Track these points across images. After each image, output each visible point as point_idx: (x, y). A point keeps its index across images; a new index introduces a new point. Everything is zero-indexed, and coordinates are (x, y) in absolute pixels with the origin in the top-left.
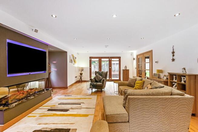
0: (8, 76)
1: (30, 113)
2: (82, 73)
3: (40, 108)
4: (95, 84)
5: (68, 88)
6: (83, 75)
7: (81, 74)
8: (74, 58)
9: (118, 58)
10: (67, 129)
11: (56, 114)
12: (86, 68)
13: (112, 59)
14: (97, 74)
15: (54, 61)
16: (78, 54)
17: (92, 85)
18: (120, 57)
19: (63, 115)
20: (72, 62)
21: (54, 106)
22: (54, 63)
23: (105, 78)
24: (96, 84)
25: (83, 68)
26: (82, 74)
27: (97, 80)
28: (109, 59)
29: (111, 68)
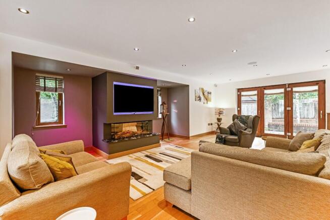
0: (115, 114)
1: (131, 154)
2: (220, 117)
3: (147, 151)
4: (224, 136)
5: (190, 138)
6: (222, 122)
7: (219, 120)
8: (206, 94)
9: (317, 84)
10: (140, 176)
11: (147, 161)
12: (227, 109)
13: (295, 89)
14: (236, 120)
15: (174, 100)
16: (216, 86)
17: (220, 139)
18: (324, 81)
19: (152, 164)
20: (200, 100)
21: (155, 154)
22: (175, 103)
23: (250, 128)
24: (225, 138)
25: (221, 110)
26: (221, 119)
27: (234, 130)
28: (285, 90)
29: (292, 109)
